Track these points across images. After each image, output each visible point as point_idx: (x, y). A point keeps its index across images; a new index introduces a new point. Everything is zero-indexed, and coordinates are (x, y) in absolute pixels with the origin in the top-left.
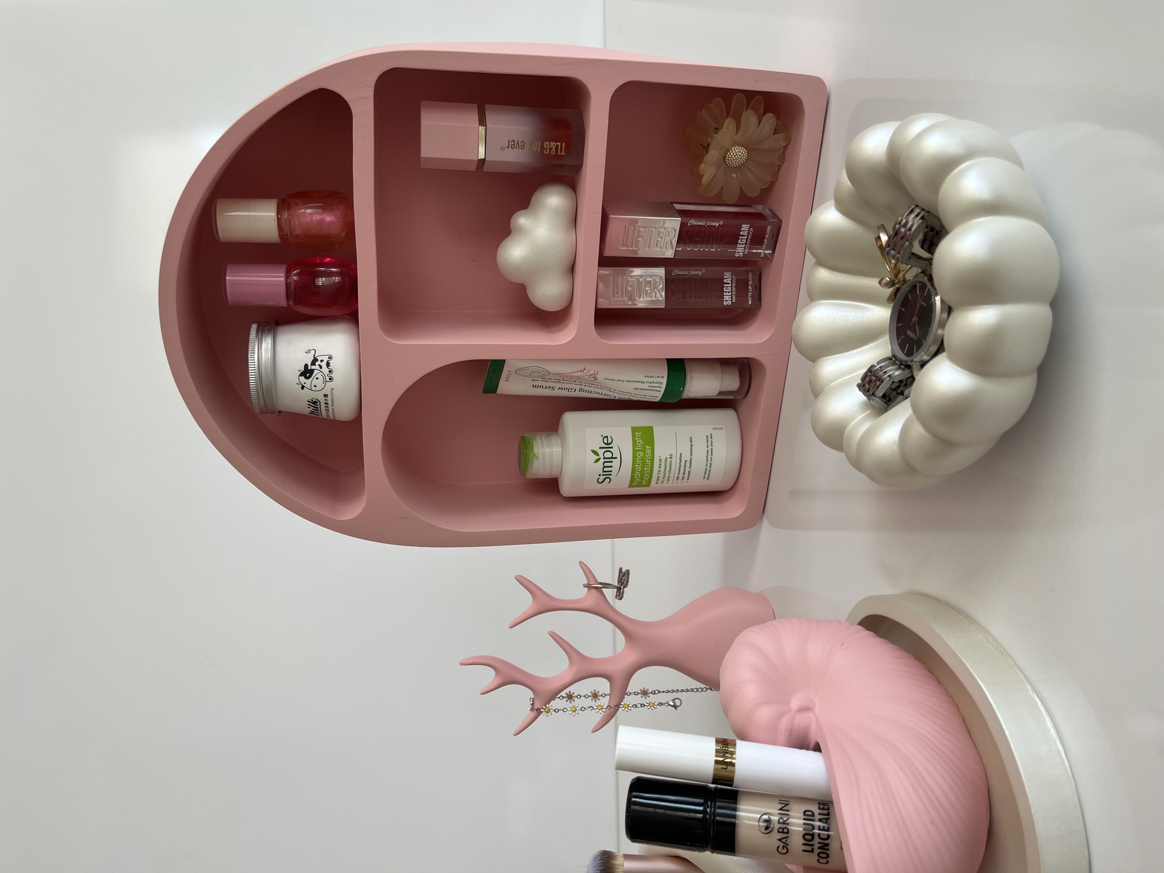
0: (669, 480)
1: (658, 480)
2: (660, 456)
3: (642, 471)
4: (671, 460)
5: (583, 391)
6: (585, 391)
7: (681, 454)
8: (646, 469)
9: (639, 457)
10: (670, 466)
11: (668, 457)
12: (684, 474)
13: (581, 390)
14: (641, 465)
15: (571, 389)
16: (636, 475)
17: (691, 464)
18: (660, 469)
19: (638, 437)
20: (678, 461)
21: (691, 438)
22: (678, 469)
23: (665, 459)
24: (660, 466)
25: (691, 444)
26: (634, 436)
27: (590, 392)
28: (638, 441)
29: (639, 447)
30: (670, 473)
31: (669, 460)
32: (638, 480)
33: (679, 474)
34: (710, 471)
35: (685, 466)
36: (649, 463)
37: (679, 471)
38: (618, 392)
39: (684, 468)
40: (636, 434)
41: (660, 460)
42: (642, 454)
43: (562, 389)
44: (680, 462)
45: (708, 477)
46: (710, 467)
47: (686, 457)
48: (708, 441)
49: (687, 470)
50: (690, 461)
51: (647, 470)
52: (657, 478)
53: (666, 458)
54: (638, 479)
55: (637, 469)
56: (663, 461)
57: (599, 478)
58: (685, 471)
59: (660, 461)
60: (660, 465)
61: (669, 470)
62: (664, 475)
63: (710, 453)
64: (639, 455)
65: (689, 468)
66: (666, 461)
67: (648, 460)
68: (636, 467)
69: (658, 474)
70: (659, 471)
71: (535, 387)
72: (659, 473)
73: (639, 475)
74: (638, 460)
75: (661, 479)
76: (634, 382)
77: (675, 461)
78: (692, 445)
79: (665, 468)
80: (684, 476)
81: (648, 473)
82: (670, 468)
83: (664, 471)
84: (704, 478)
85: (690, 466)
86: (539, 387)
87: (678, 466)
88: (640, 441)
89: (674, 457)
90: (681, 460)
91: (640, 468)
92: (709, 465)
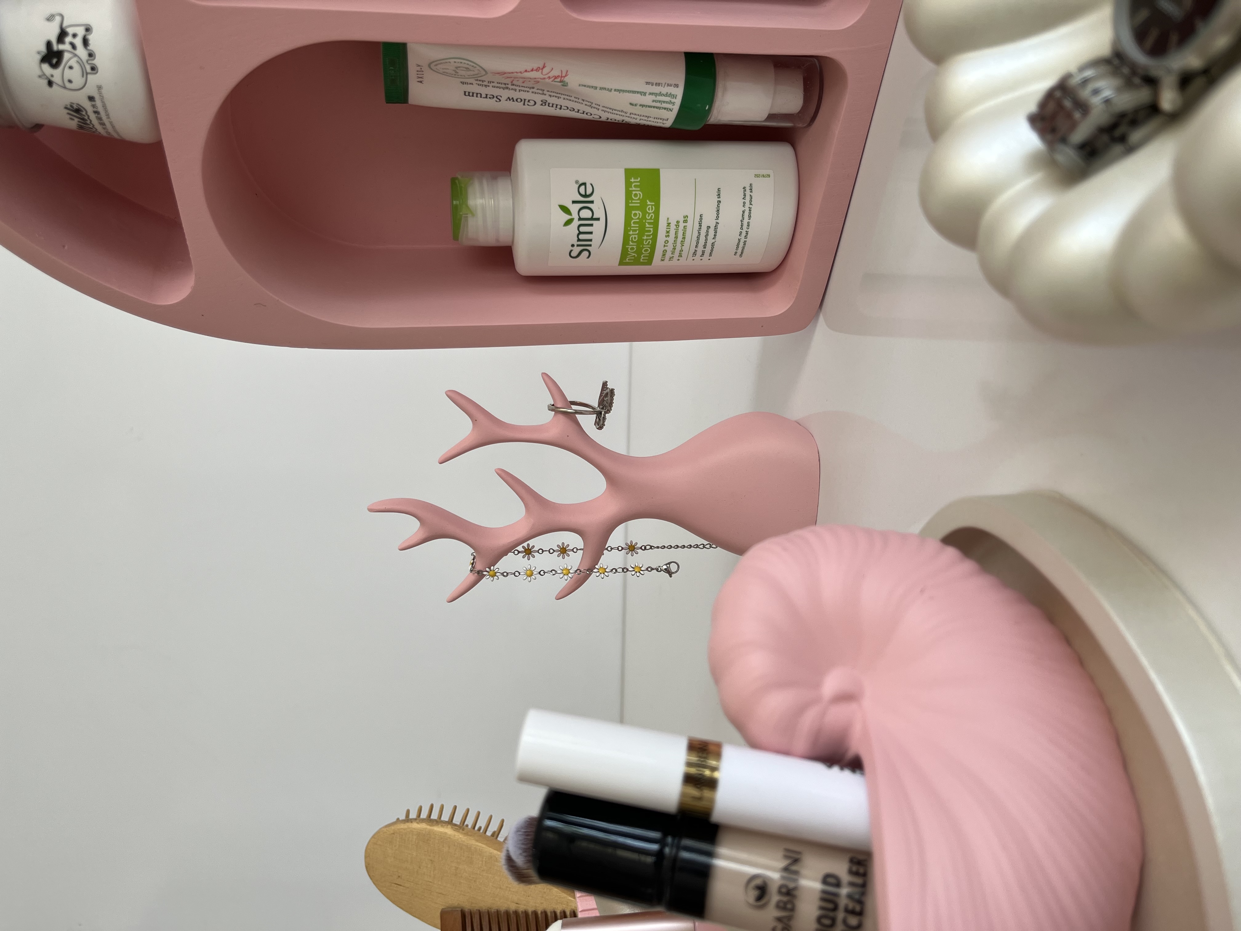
0: (681, 256)
1: (664, 255)
2: (668, 219)
3: (640, 242)
4: (685, 224)
5: (547, 104)
6: (551, 105)
7: (701, 216)
8: (645, 238)
9: (635, 219)
10: (684, 234)
11: (681, 220)
12: (705, 248)
13: (544, 103)
14: (638, 231)
15: (529, 101)
16: (631, 247)
17: (716, 232)
18: (667, 239)
19: (635, 186)
20: (697, 226)
21: (719, 190)
22: (696, 239)
23: (676, 224)
24: (667, 234)
25: (719, 199)
26: (628, 184)
27: (559, 107)
28: (634, 192)
29: (636, 203)
30: (683, 245)
31: (682, 225)
32: (634, 254)
33: (696, 247)
34: (745, 244)
35: (707, 236)
36: (651, 229)
37: (698, 243)
38: (604, 109)
39: (705, 239)
40: (633, 180)
41: (669, 224)
42: (639, 214)
43: (513, 101)
44: (700, 229)
45: (742, 253)
46: (746, 237)
47: (709, 220)
48: (745, 195)
49: (710, 240)
50: (715, 227)
51: (647, 240)
52: (663, 252)
53: (678, 222)
54: (633, 252)
55: (632, 238)
56: (673, 227)
57: (571, 251)
58: (706, 243)
59: (667, 226)
60: (668, 232)
61: (682, 241)
62: (674, 249)
63: (746, 215)
64: (635, 215)
65: (713, 239)
66: (677, 225)
67: (649, 223)
68: (630, 235)
69: (664, 246)
70: (667, 242)
71: (469, 95)
72: (666, 245)
73: (635, 247)
74: (634, 223)
75: (669, 254)
76: (629, 92)
77: (692, 227)
78: (719, 202)
79: (676, 237)
80: (704, 249)
81: (648, 244)
82: (684, 238)
83: (673, 242)
84: (736, 253)
85: (715, 235)
86: (475, 95)
87: (696, 234)
88: (637, 192)
89: (690, 220)
90: (700, 226)
91: (636, 236)
92: (744, 234)
